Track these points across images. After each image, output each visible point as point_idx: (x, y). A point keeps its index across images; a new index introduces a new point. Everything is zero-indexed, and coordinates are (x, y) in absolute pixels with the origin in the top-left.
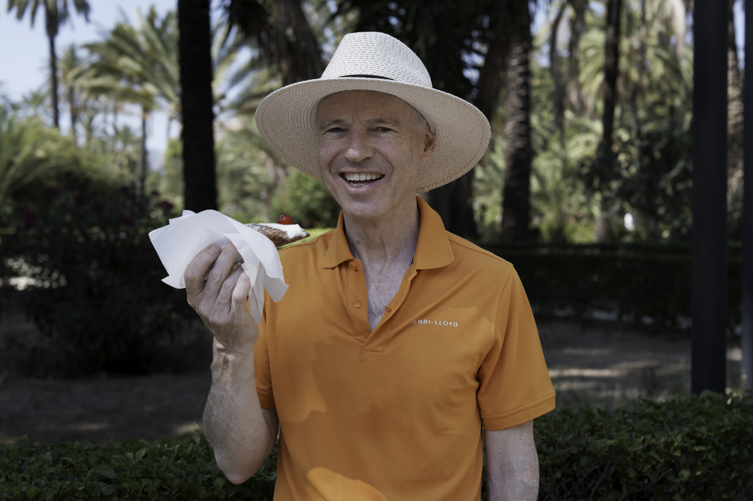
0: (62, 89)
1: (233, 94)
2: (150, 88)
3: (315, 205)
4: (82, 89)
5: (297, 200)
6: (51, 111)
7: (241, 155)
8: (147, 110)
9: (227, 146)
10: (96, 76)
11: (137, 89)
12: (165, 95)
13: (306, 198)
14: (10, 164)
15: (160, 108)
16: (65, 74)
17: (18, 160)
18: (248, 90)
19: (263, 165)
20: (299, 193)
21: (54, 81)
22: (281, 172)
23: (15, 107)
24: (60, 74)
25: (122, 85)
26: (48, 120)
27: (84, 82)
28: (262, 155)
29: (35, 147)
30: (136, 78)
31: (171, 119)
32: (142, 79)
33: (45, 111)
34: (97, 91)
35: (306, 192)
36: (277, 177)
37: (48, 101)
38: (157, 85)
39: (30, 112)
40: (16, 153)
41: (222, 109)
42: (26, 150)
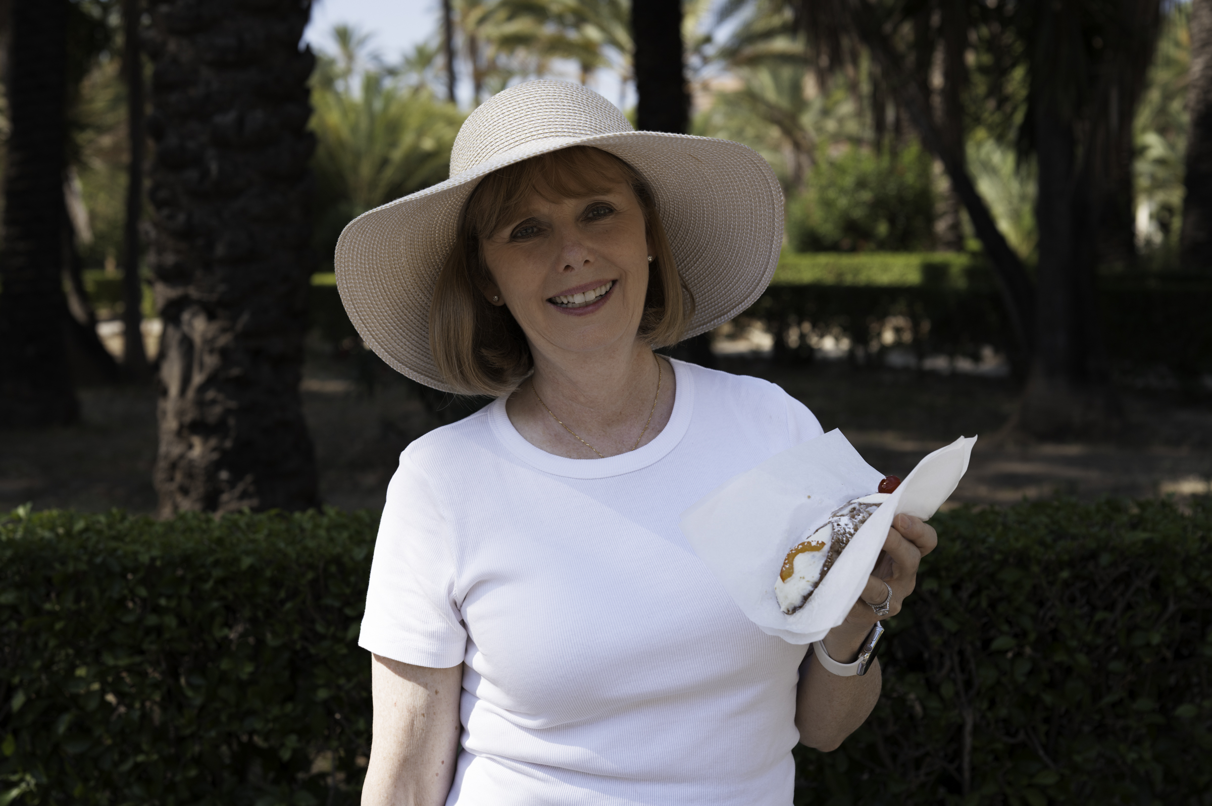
0: (460, 41)
1: (724, 34)
2: (592, 33)
3: (858, 213)
4: (489, 40)
5: (827, 204)
6: (443, 76)
7: (739, 133)
8: (587, 68)
9: (718, 119)
10: (511, 18)
11: (572, 35)
12: (614, 43)
13: (843, 202)
14: (385, 162)
15: (609, 64)
16: (465, 15)
17: (397, 155)
18: (747, 26)
19: (776, 148)
20: (832, 194)
21: (448, 26)
22: (805, 160)
23: (392, 72)
24: (457, 17)
25: (549, 30)
26: (439, 89)
27: (491, 30)
28: (775, 133)
29: (421, 133)
30: (570, 19)
31: (625, 80)
32: (580, 19)
33: (436, 77)
34: (511, 42)
35: (842, 191)
36: (799, 168)
37: (440, 61)
38: (602, 28)
39: (413, 78)
40: (393, 144)
41: (706, 60)
42: (407, 140)
